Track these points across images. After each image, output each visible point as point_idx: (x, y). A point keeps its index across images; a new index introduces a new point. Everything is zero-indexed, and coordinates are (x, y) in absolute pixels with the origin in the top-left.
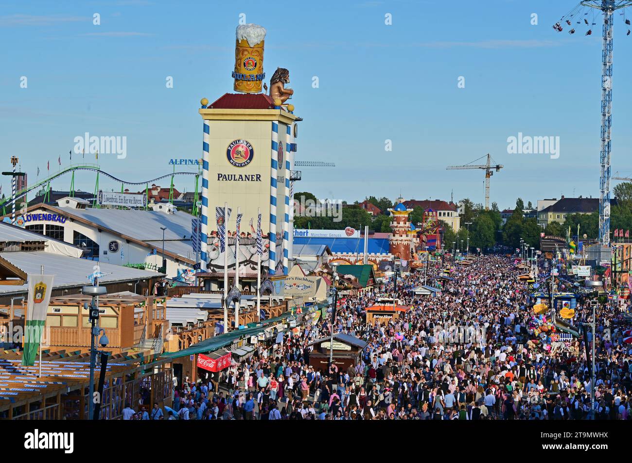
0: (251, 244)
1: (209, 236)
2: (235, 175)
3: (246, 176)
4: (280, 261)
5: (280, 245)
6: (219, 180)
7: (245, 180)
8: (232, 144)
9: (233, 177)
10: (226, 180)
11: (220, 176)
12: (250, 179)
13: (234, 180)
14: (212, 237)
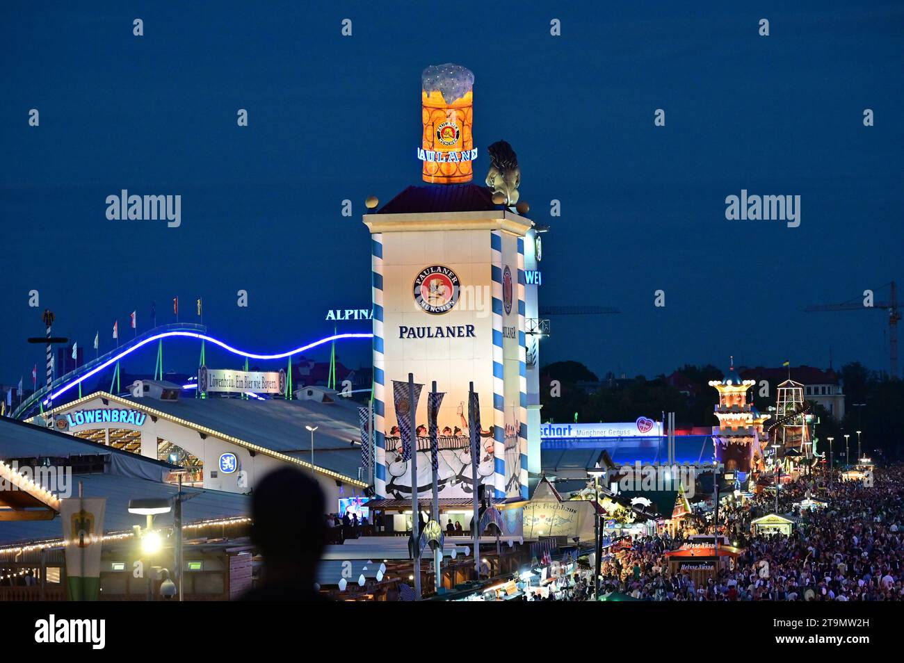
0: (462, 448)
1: (389, 435)
2: (429, 328)
3: (448, 328)
4: (514, 475)
5: (512, 447)
6: (401, 337)
7: (448, 336)
8: (422, 273)
9: (426, 330)
10: (415, 337)
11: (403, 330)
12: (457, 334)
13: (429, 336)
14: (394, 438)
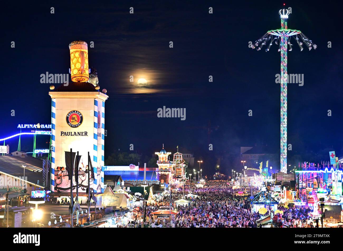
0: (82, 175)
1: (56, 170)
2: (71, 132)
3: (78, 133)
4: (99, 184)
5: (99, 175)
6: (61, 135)
7: (78, 135)
8: (69, 113)
9: (70, 133)
10: (66, 135)
11: (62, 133)
12: (81, 135)
13: (71, 135)
14: (58, 171)
